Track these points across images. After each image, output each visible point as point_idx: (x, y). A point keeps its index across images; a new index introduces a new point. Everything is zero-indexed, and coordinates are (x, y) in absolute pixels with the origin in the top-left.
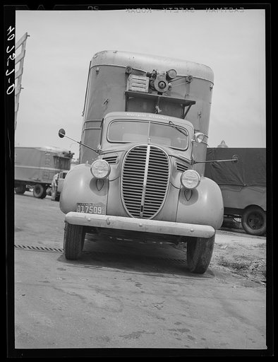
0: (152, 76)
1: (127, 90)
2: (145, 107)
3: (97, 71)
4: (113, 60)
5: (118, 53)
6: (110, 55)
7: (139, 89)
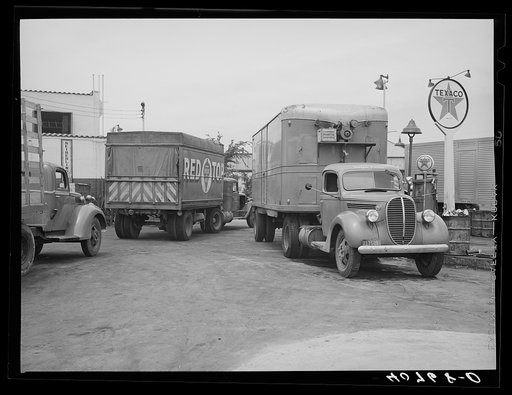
0: (339, 127)
1: (319, 141)
2: (333, 151)
3: (290, 124)
4: (303, 114)
5: (306, 108)
6: (299, 109)
7: (329, 140)
